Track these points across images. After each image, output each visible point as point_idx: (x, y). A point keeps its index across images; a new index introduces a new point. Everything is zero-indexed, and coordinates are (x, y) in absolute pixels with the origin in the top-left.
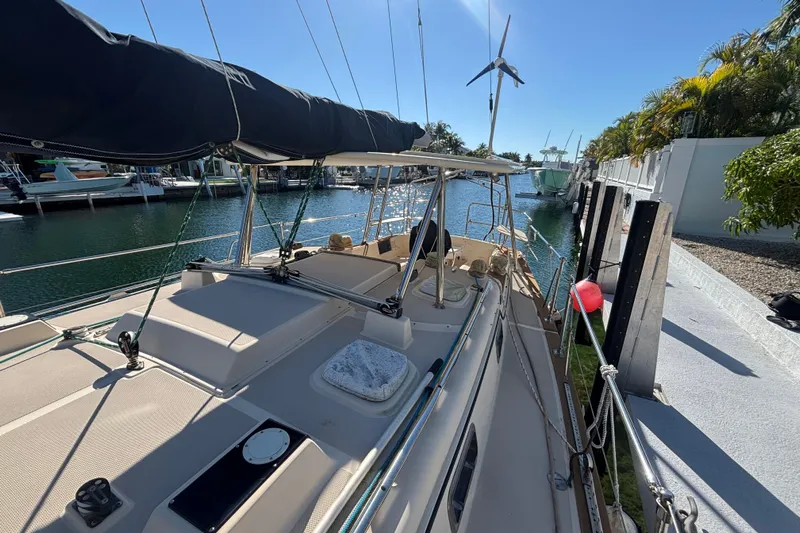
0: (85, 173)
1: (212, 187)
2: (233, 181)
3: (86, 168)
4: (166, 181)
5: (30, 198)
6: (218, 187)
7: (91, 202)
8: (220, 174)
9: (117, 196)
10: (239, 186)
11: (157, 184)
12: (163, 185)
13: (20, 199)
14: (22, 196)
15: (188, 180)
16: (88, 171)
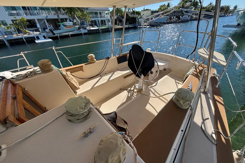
0: (69, 27)
1: (101, 29)
2: (107, 27)
3: (69, 25)
4: (88, 28)
5: (56, 35)
6: (102, 29)
7: (70, 35)
8: (105, 24)
9: (76, 33)
10: (109, 28)
11: (85, 29)
12: (87, 29)
13: (54, 35)
14: (54, 34)
15: (95, 27)
16: (69, 26)
